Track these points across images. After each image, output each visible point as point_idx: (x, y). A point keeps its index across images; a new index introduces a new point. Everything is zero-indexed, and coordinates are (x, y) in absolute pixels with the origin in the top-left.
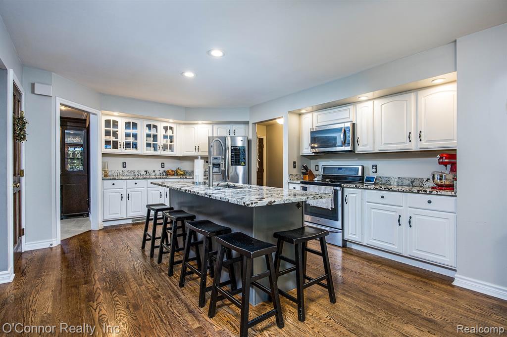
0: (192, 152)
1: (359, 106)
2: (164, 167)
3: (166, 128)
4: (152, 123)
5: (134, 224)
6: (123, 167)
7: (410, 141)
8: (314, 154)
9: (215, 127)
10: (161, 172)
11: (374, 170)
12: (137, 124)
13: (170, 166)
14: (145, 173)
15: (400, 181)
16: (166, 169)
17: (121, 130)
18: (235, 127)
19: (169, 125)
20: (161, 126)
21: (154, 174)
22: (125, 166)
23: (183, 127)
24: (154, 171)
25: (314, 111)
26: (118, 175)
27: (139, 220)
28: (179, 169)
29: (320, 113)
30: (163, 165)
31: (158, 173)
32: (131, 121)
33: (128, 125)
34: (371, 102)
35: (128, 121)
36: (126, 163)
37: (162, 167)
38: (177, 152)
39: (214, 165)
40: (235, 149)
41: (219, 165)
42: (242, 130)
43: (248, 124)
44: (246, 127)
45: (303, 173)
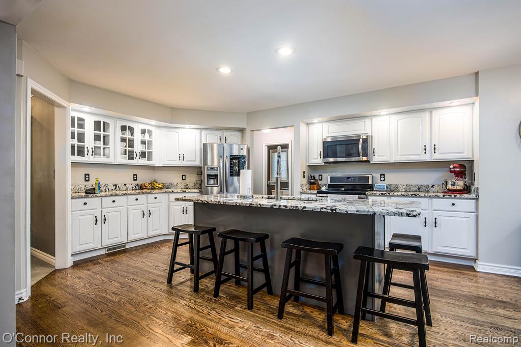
0: (176, 161)
1: (375, 120)
2: (136, 180)
3: (143, 132)
4: (128, 124)
5: (108, 255)
6: (86, 180)
7: (425, 153)
8: (323, 164)
9: (204, 133)
10: (134, 185)
11: (382, 179)
12: (109, 124)
13: (144, 177)
14: (114, 187)
15: (408, 188)
16: (139, 182)
17: (89, 131)
18: (227, 134)
19: (146, 127)
20: (137, 128)
21: (125, 188)
22: (87, 179)
23: (164, 131)
24: (125, 185)
25: (323, 122)
26: (80, 191)
27: (115, 248)
28: (155, 181)
29: (331, 124)
30: (135, 177)
31: (129, 187)
32: (102, 120)
33: (97, 125)
34: (388, 116)
35: (98, 119)
36: (89, 175)
37: (134, 180)
38: (156, 161)
39: (209, 175)
40: (233, 158)
41: (216, 176)
42: (234, 137)
43: (242, 131)
44: (239, 134)
45: (311, 183)
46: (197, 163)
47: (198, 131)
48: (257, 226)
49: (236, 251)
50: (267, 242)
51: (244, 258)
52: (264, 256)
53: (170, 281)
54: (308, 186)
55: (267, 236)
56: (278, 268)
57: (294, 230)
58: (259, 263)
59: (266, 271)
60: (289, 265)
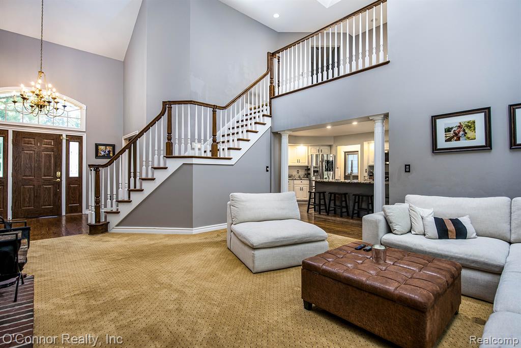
0: (295, 163)
9: (310, 147)
18: (322, 148)
39: (314, 171)
40: (328, 162)
41: (318, 171)
42: (325, 150)
43: (330, 146)
44: (329, 148)
45: (370, 176)
46: (306, 164)
47: (307, 147)
48: (343, 190)
49: (335, 200)
50: (347, 195)
51: (338, 203)
52: (346, 201)
53: (308, 212)
54: (368, 177)
55: (347, 194)
56: (351, 204)
57: (357, 191)
58: (344, 204)
59: (347, 207)
60: (355, 202)
